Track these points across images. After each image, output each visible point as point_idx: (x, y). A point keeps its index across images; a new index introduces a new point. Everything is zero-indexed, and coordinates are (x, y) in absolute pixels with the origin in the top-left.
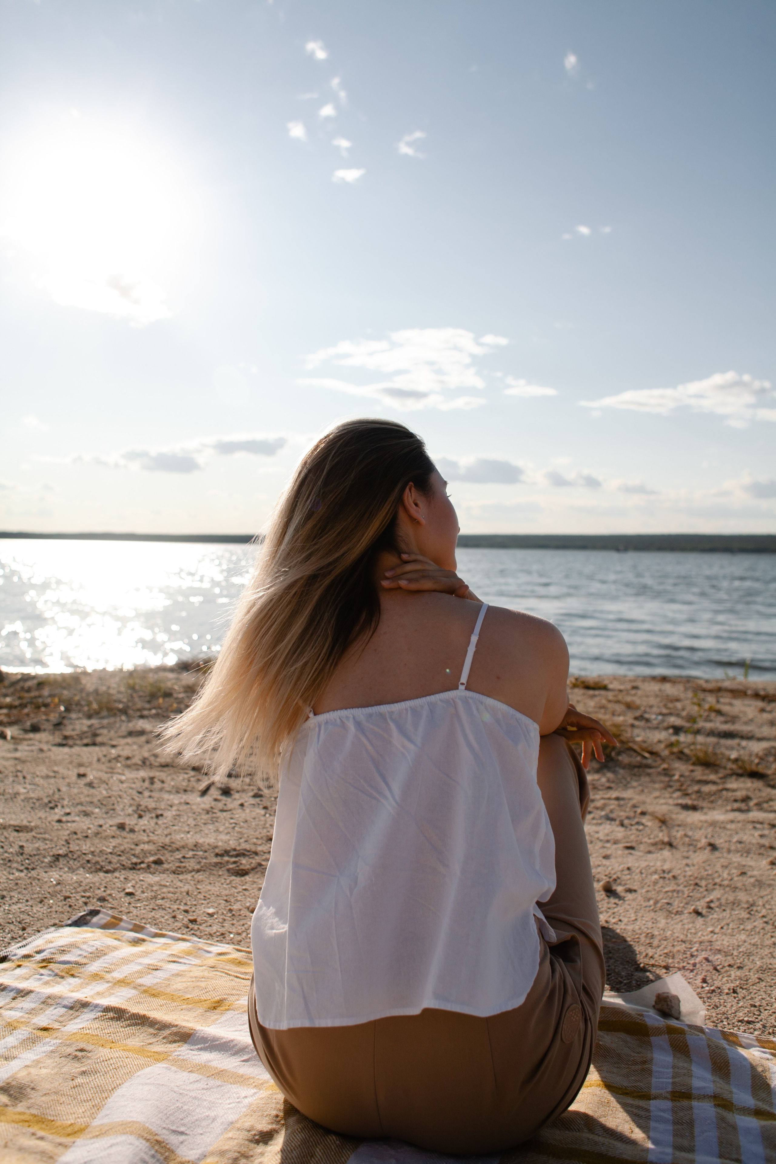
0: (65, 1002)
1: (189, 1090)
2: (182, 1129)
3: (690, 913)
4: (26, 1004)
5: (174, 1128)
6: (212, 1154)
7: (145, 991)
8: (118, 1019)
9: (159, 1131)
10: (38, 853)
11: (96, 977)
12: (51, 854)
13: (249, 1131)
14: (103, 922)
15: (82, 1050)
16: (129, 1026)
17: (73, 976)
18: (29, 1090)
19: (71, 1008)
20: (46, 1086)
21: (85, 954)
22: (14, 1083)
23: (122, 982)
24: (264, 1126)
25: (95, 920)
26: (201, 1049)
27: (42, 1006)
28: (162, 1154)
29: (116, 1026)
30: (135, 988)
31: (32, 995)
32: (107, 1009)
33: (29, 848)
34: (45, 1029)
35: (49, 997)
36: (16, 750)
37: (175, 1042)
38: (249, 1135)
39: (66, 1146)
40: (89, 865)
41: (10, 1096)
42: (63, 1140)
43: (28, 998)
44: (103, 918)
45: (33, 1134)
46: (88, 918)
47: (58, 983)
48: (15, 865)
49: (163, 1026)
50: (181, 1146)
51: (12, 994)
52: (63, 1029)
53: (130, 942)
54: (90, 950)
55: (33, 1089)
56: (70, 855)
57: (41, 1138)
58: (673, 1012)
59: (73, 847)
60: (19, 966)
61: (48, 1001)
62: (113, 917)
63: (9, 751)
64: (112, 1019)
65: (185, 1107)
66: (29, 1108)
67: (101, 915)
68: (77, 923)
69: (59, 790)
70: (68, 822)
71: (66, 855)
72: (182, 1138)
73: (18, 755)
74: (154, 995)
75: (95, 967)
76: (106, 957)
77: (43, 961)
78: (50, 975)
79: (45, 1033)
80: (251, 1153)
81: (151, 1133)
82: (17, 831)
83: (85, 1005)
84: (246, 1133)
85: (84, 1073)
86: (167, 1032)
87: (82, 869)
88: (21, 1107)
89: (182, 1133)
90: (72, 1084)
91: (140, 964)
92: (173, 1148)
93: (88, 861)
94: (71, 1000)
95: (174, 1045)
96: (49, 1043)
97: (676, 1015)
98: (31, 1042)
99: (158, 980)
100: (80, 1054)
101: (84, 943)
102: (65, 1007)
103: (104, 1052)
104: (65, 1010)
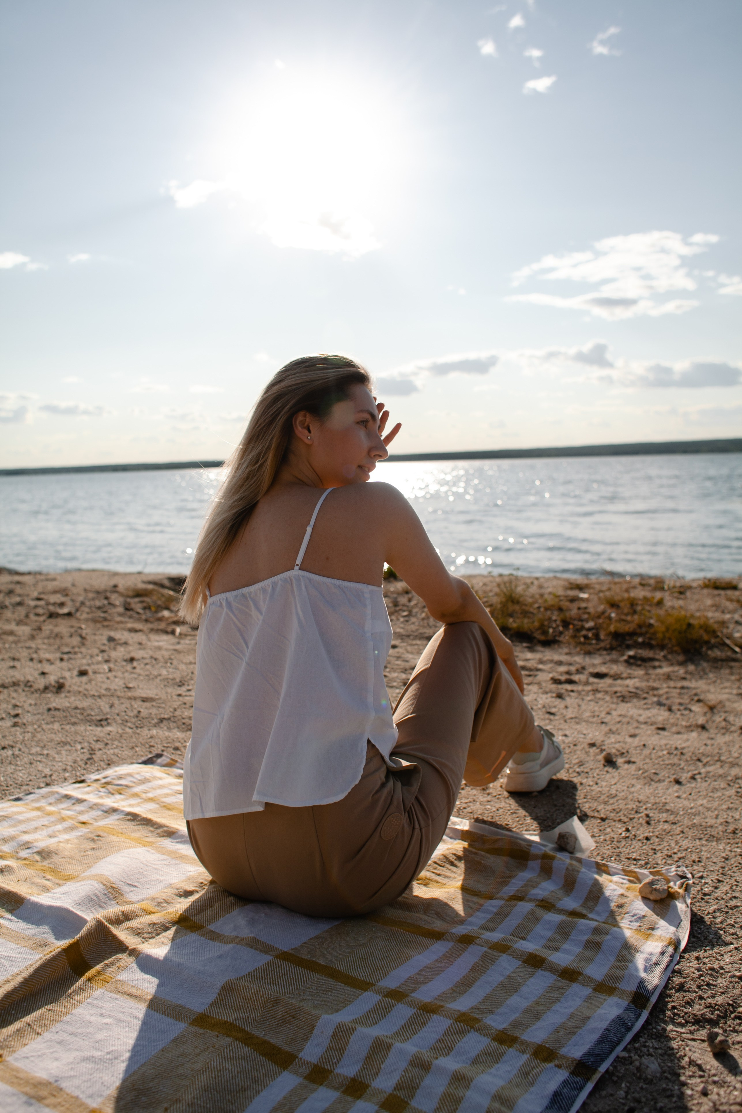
0: (104, 808)
1: (155, 864)
2: (136, 884)
3: (671, 782)
4: (79, 808)
5: (130, 882)
6: (147, 899)
7: (164, 806)
8: (133, 820)
9: (117, 882)
10: (149, 717)
11: (136, 795)
12: (159, 717)
13: (178, 889)
14: (165, 762)
15: (99, 836)
16: (138, 825)
17: (120, 794)
18: (53, 854)
19: (106, 812)
20: (66, 853)
21: (135, 780)
22: (46, 850)
23: (151, 800)
24: (190, 888)
25: (159, 761)
26: (177, 842)
27: (89, 810)
28: (112, 894)
29: (131, 825)
30: (158, 804)
31: (85, 803)
32: (128, 814)
33: (144, 713)
34: (84, 823)
35: (95, 805)
36: (179, 643)
37: (163, 836)
38: (176, 892)
39: (59, 885)
40: (183, 726)
41: (42, 856)
42: (61, 882)
43: (82, 805)
44: (164, 760)
45: (44, 877)
46: (155, 759)
47: (109, 797)
48: (129, 724)
49: (159, 826)
50: (130, 893)
51: (73, 801)
52: (95, 824)
53: (176, 776)
54: (139, 778)
55: (56, 854)
56: (172, 719)
57: (48, 880)
58: (568, 847)
59: (177, 713)
60: (89, 786)
61: (93, 807)
62: (172, 759)
63: (173, 644)
64: (129, 820)
65: (145, 873)
66: (49, 864)
67: (163, 758)
68: (145, 763)
69: (192, 673)
70: (186, 696)
71: (169, 719)
72: (132, 889)
73: (178, 647)
74: (169, 809)
75: (137, 789)
76: (150, 784)
77: (105, 783)
78: (105, 792)
79: (83, 825)
80: (173, 901)
81: (110, 882)
82: (143, 701)
83: (115, 810)
84: (176, 890)
85: (93, 849)
86: (159, 831)
87: (176, 729)
88: (45, 863)
89: (135, 886)
90: (82, 854)
91: (171, 789)
92: (124, 893)
93: (184, 724)
94: (107, 807)
95: (162, 838)
96: (84, 830)
97: (571, 850)
98: (72, 829)
99: (178, 800)
100: (96, 838)
101: (138, 773)
102: (103, 811)
103: (113, 838)
104: (102, 813)
